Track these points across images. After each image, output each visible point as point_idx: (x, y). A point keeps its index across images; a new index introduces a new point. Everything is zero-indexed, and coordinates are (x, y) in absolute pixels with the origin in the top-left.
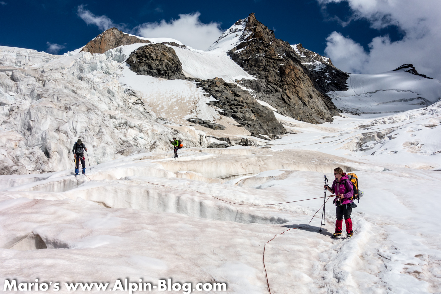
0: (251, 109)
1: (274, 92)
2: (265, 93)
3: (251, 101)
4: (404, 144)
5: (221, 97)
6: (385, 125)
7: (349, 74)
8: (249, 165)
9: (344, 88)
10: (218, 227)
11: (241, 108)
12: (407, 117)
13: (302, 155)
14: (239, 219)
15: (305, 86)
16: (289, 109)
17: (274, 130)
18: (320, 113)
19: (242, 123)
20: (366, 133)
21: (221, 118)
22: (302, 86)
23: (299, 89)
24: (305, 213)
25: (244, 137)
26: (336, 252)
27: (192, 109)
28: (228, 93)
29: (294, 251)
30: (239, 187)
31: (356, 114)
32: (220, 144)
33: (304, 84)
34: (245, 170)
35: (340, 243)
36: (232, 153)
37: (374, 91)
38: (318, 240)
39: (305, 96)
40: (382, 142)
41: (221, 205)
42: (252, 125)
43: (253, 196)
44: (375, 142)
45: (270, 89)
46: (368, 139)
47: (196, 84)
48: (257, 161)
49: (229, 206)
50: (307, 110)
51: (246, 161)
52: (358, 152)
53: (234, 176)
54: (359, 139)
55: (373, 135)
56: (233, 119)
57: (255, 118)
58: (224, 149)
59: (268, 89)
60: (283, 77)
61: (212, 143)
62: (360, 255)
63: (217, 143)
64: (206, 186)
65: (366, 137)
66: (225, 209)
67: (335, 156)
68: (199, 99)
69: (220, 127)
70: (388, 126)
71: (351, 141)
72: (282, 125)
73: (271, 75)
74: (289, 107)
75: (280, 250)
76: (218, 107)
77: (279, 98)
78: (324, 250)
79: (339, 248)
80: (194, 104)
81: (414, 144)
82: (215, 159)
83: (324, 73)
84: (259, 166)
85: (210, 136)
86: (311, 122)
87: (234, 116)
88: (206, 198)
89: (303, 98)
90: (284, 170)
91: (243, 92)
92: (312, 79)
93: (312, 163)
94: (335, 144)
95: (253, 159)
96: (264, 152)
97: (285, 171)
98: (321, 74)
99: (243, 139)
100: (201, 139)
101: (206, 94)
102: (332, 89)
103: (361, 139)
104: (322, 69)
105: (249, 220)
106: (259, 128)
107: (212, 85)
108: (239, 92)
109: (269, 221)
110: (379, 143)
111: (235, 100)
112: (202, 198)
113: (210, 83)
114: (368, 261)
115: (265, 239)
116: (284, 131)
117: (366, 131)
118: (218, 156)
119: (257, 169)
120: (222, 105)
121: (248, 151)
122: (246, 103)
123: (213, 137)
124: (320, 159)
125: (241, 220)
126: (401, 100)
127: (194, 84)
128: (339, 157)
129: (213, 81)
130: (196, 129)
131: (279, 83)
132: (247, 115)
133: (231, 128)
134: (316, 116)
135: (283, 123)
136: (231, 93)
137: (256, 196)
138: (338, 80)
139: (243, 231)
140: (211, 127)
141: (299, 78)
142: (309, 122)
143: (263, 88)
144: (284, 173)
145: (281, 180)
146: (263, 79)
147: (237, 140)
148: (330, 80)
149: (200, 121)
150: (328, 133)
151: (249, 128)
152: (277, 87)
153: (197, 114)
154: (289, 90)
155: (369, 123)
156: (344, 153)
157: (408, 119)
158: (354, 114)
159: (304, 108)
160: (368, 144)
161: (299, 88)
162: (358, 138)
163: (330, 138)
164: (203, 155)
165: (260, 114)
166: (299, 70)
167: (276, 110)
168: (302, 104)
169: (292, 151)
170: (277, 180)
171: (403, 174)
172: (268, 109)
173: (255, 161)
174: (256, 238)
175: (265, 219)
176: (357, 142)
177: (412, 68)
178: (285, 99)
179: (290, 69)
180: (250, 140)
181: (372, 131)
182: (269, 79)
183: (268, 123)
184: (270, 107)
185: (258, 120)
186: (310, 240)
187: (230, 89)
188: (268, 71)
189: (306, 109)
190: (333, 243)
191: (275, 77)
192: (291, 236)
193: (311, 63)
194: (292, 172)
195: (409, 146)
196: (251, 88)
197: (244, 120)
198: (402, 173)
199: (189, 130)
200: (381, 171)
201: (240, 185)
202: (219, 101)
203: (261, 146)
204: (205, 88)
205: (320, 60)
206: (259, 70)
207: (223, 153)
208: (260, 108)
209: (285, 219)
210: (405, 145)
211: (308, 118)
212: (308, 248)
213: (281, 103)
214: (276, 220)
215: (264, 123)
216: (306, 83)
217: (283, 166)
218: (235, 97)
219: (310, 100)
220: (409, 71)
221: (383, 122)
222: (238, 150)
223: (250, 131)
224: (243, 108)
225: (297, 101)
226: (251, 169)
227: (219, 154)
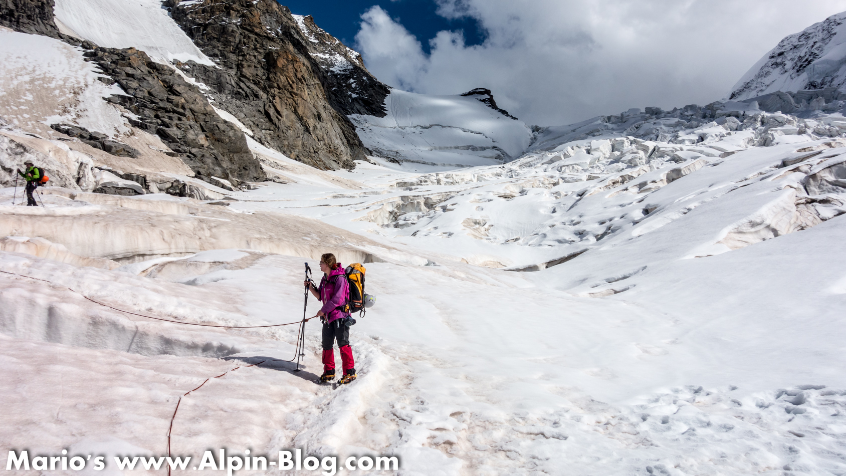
0: (200, 124)
1: (251, 98)
2: (232, 97)
3: (203, 108)
4: (464, 222)
5: (138, 90)
6: (439, 185)
7: (390, 87)
8: (178, 236)
9: (379, 112)
10: (81, 363)
11: (180, 119)
12: (474, 176)
13: (289, 225)
14: (137, 345)
15: (311, 97)
16: (276, 136)
17: (243, 171)
18: (332, 151)
19: (178, 148)
20: (407, 197)
21: (133, 134)
22: (306, 96)
23: (300, 101)
24: (275, 336)
25: (178, 178)
26: (320, 410)
27: (67, 105)
28: (155, 84)
29: (239, 411)
30: (147, 279)
31: (394, 161)
32: (125, 186)
33: (310, 93)
34: (169, 244)
35: (330, 394)
36: (144, 207)
37: (428, 125)
38: (290, 388)
39: (309, 114)
40: (431, 216)
41: (100, 315)
42: (199, 156)
43: (175, 300)
44: (420, 214)
45: (243, 90)
46: (409, 207)
47: (83, 53)
48: (197, 229)
49: (118, 318)
50: (310, 142)
51: (173, 227)
52: (390, 228)
53: (143, 255)
54: (395, 206)
55: (419, 201)
56: (159, 138)
57: (206, 144)
58: (127, 198)
59: (241, 90)
60: (271, 72)
61: (104, 184)
62: (361, 414)
63: (118, 185)
64: (70, 273)
65: (406, 204)
66: (108, 324)
67: (348, 232)
68: (86, 86)
69: (128, 152)
70: (443, 188)
71: (381, 207)
72: (259, 163)
73: (249, 63)
74: (277, 131)
75: (209, 409)
76: (129, 109)
77: (259, 111)
78: (299, 408)
79: (327, 402)
80: (72, 95)
81: (479, 223)
82: (103, 216)
83: (347, 77)
84: (200, 238)
85: (103, 168)
86: (315, 165)
87: (162, 132)
88: (65, 299)
89: (305, 118)
90: (249, 250)
91: (188, 88)
92: (326, 85)
93: (306, 242)
94: (353, 210)
95: (189, 224)
96: (214, 212)
97: (250, 253)
98: (342, 80)
99: (177, 181)
100: (81, 171)
101: (104, 79)
102: (358, 110)
103: (398, 207)
104: (344, 71)
105: (157, 349)
106: (213, 164)
107: (120, 61)
108: (179, 85)
109: (200, 351)
110: (426, 215)
111: (168, 100)
112: (55, 299)
113: (115, 57)
114: (372, 425)
115: (182, 387)
116: (262, 176)
117: (408, 193)
118: (110, 211)
119: (196, 244)
120: (138, 106)
121: (180, 207)
122: (191, 109)
123: (109, 171)
124: (321, 235)
125: (141, 347)
126: (468, 148)
127: (79, 51)
128: (356, 235)
129: (123, 54)
130: (71, 149)
131: (263, 82)
132: (191, 135)
133: (154, 156)
134: (325, 156)
135: (261, 160)
136: (161, 86)
137: (182, 299)
138: (371, 96)
139: (138, 371)
140: (107, 148)
141: (301, 80)
142: (311, 165)
143: (230, 86)
144: (246, 257)
145: (240, 270)
146: (231, 68)
147: (162, 182)
148: (357, 94)
149: (83, 132)
150: (341, 188)
151: (192, 162)
152: (258, 89)
153: (79, 116)
154: (280, 98)
155: (414, 180)
156: (366, 229)
157: (475, 180)
158: (391, 161)
159: (305, 136)
160: (408, 215)
161: (300, 99)
162: (393, 203)
163: (346, 199)
164: (75, 207)
165: (217, 136)
166: (304, 64)
167: (251, 134)
168: (302, 128)
169: (271, 216)
170: (231, 269)
171: (456, 272)
172: (235, 128)
173: (192, 229)
174: (163, 385)
175: (193, 347)
176: (391, 210)
177: (489, 97)
178: (271, 114)
179: (287, 60)
180: (190, 186)
181: (416, 195)
182: (244, 70)
183: (231, 155)
184: (239, 125)
185: (212, 147)
186: (275, 389)
187: (160, 76)
188: (244, 56)
189: (308, 140)
190: (316, 394)
191: (257, 70)
192: (237, 382)
193: (327, 56)
194: (262, 256)
195: (472, 226)
196: (206, 82)
197: (182, 143)
198: (454, 270)
199: (54, 149)
200: (423, 265)
201: (152, 275)
202: (132, 96)
203: (213, 199)
204: (104, 66)
205: (343, 53)
206: (226, 49)
207: (125, 205)
208: (218, 124)
209: (232, 348)
210: (466, 224)
211: (311, 156)
212: (268, 404)
213: (262, 120)
214: (215, 349)
215: (224, 156)
216: (314, 91)
217: (248, 243)
218: (169, 95)
219: (317, 124)
220: (484, 101)
221: (436, 181)
222: (160, 203)
223: (193, 168)
224: (183, 118)
225: (292, 121)
226: (181, 243)
227: (115, 208)
